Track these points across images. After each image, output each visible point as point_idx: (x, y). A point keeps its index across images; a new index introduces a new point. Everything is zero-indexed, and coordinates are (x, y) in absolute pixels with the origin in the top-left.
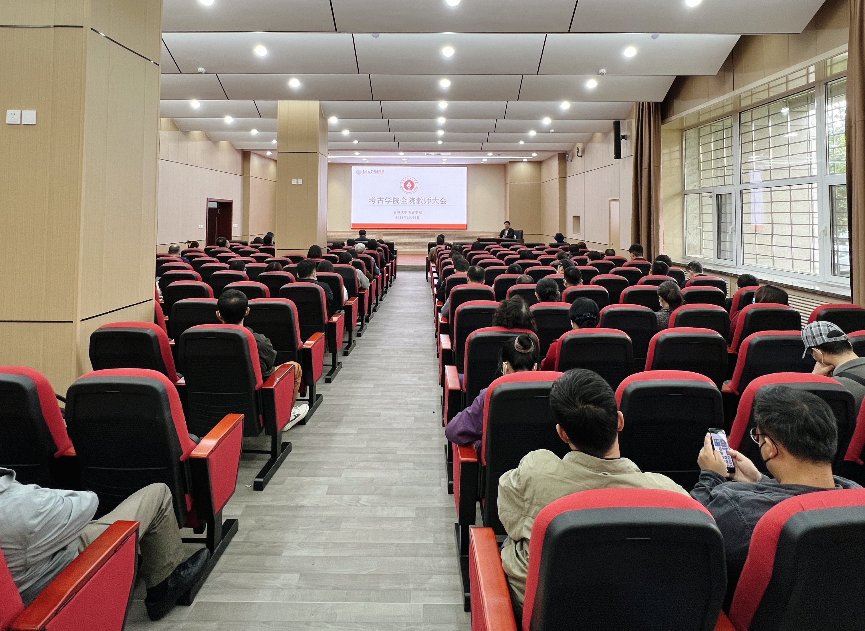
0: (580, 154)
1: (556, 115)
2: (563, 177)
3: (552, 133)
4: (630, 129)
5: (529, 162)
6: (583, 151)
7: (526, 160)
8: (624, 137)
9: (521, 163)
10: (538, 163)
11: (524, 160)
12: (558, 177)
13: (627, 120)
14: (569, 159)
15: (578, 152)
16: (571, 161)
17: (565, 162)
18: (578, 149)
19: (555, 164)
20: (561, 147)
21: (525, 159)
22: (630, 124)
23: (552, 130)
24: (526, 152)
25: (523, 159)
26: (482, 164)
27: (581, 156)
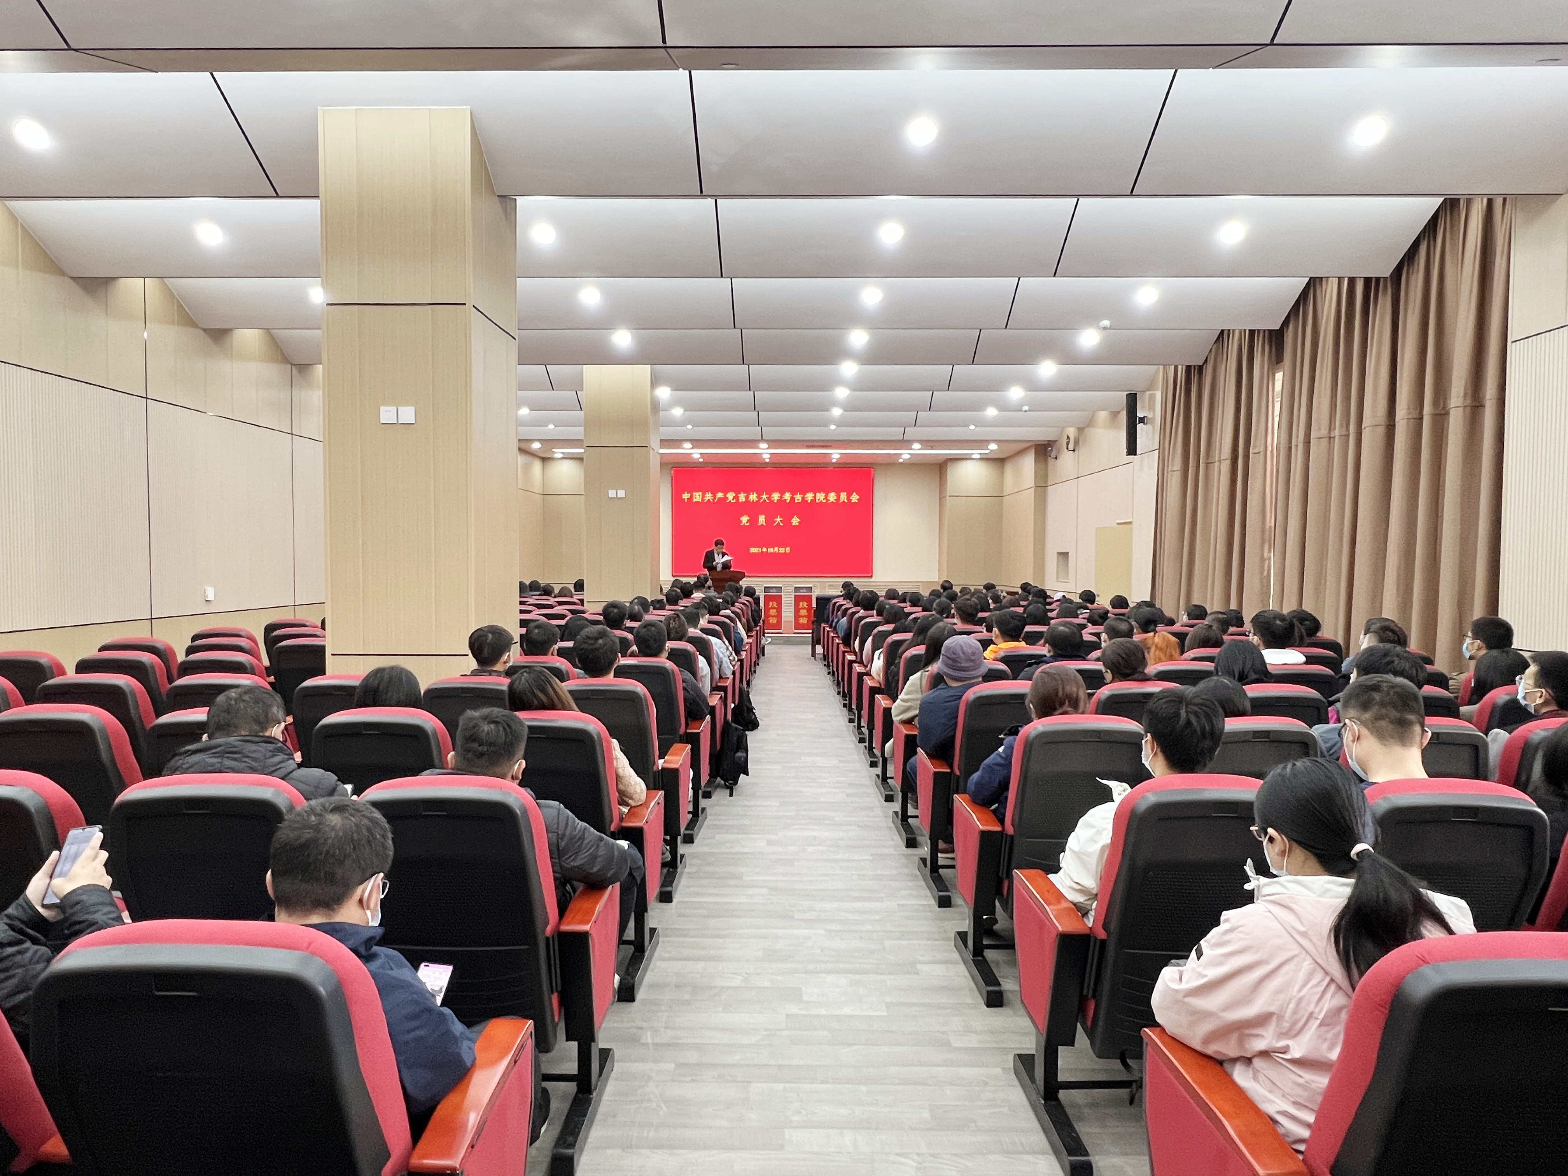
0: (1071, 447)
1: (1032, 385)
2: (1042, 485)
3: (1026, 411)
4: (1152, 408)
5: (984, 459)
6: (1077, 442)
7: (979, 456)
8: (1142, 420)
9: (969, 462)
10: (999, 462)
11: (973, 456)
12: (1033, 484)
13: (1148, 393)
14: (1053, 454)
15: (1068, 444)
16: (1056, 458)
17: (1046, 461)
18: (1068, 438)
19: (1028, 462)
20: (1040, 434)
21: (976, 453)
22: (1152, 398)
23: (1026, 408)
24: (981, 443)
25: (972, 454)
26: (901, 463)
27: (1074, 450)
